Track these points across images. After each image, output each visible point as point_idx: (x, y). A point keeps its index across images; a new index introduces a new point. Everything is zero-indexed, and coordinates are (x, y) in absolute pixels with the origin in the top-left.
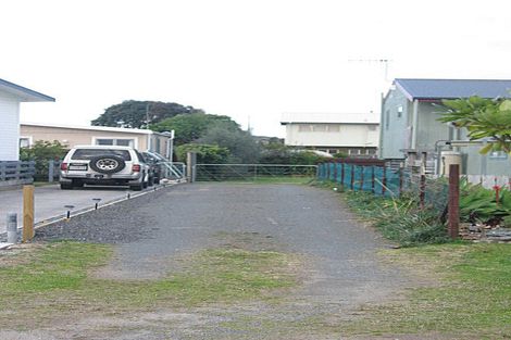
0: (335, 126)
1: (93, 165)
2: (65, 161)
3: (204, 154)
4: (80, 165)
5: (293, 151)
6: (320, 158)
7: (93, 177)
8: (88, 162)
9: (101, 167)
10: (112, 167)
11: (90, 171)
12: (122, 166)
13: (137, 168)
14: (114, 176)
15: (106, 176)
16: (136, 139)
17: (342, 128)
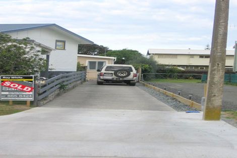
0: (175, 55)
1: (115, 74)
2: (102, 72)
3: (143, 68)
4: (109, 74)
5: (167, 67)
6: (180, 70)
7: (115, 79)
8: (113, 72)
9: (120, 75)
10: (125, 75)
11: (114, 76)
12: (129, 74)
13: (135, 75)
14: (125, 79)
15: (121, 79)
16: (107, 61)
17: (178, 57)
